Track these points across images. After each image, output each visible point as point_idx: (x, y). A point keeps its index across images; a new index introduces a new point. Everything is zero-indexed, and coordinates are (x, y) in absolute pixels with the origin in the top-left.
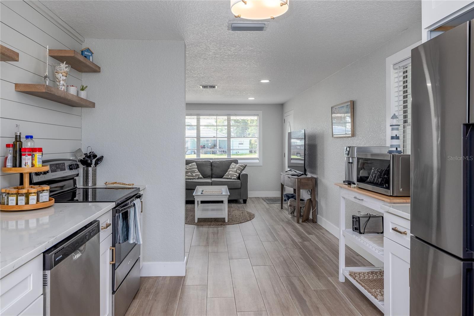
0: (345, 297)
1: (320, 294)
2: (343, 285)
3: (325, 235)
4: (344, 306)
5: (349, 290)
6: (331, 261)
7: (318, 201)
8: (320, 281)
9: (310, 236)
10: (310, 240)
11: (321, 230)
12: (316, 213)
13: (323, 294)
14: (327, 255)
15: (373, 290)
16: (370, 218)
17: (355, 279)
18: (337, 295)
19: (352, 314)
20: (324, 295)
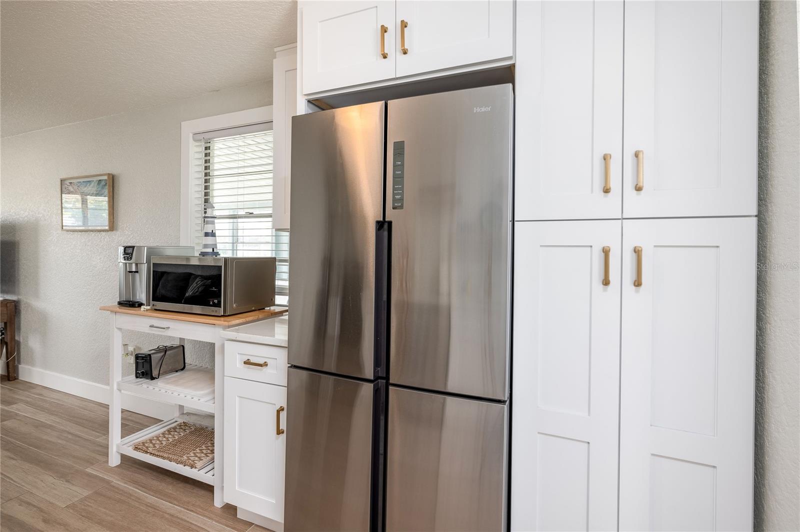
0: (133, 488)
1: (83, 507)
2: (119, 469)
3: (45, 397)
4: (137, 504)
5: (134, 474)
6: (77, 439)
7: (21, 341)
8: (73, 484)
9: (13, 408)
10: (16, 414)
11: (32, 390)
12: (16, 363)
13: (89, 504)
14: (65, 431)
15: (185, 457)
16: (167, 353)
17: (147, 452)
18: (117, 492)
19: (156, 511)
20: (91, 507)
